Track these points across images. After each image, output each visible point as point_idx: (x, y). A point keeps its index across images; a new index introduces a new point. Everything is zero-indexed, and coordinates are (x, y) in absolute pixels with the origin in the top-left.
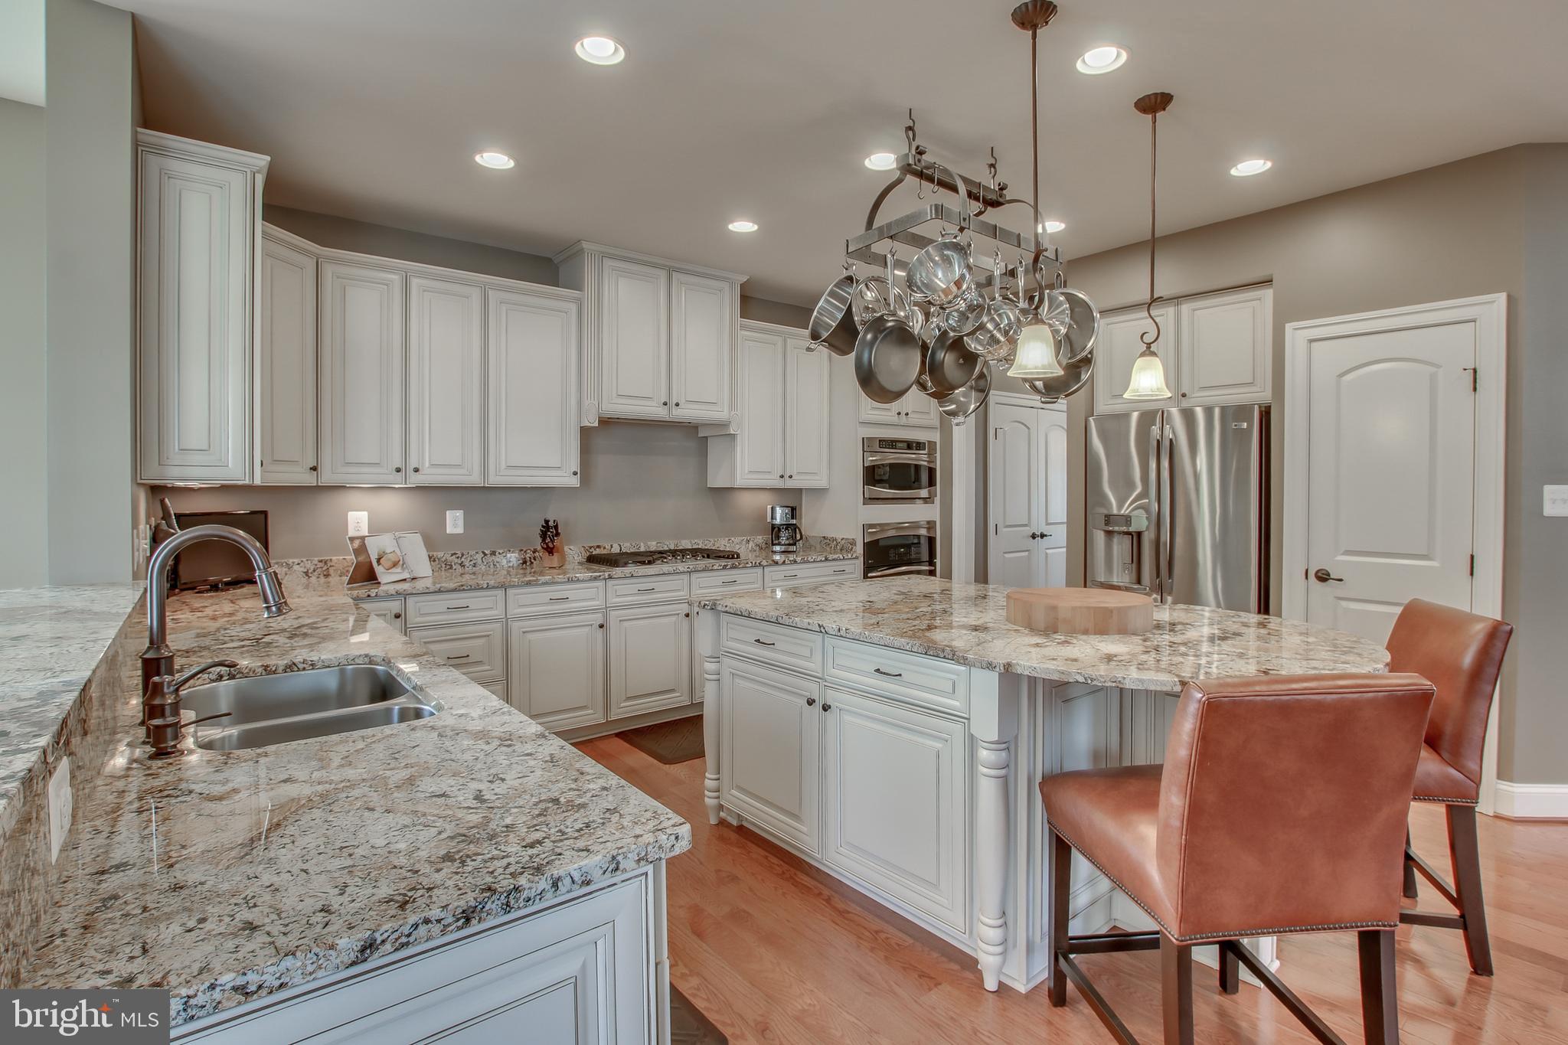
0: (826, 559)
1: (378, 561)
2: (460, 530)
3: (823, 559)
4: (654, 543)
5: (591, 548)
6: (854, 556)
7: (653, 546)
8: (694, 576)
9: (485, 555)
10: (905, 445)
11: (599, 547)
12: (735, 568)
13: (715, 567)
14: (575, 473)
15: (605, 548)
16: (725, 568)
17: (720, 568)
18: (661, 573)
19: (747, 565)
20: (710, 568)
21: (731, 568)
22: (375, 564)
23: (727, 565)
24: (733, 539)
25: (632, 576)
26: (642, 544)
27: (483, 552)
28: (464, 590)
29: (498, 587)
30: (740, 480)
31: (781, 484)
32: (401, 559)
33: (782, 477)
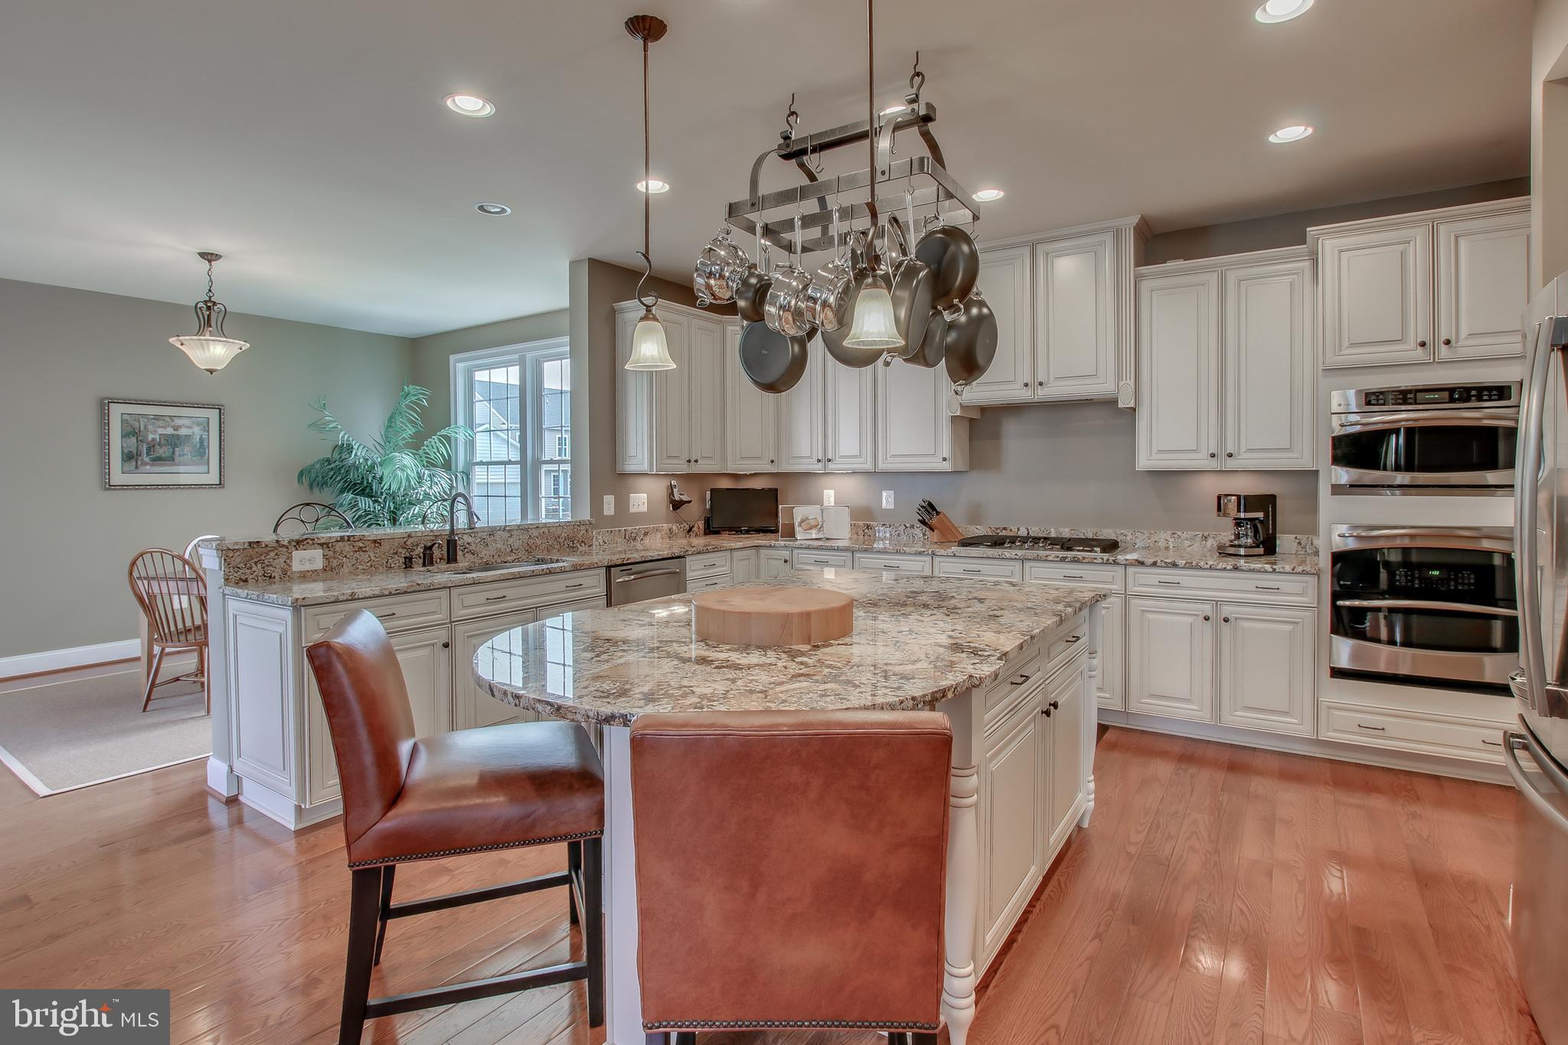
0: (1236, 569)
1: (800, 524)
2: (892, 506)
3: (1229, 567)
4: (1067, 530)
5: (997, 529)
6: (1299, 569)
7: (1066, 533)
8: (1027, 565)
9: (907, 527)
10: (1446, 394)
11: (1005, 529)
12: (1076, 561)
13: (1050, 558)
14: (945, 459)
15: (1011, 530)
16: (1063, 559)
17: (1056, 559)
18: (985, 556)
19: (1095, 561)
20: (1044, 558)
21: (1072, 561)
22: (796, 525)
23: (1066, 558)
25: (954, 556)
26: (1052, 530)
27: (905, 525)
28: (822, 549)
29: (845, 550)
30: (1146, 460)
31: (1213, 464)
32: (820, 524)
33: (1212, 456)
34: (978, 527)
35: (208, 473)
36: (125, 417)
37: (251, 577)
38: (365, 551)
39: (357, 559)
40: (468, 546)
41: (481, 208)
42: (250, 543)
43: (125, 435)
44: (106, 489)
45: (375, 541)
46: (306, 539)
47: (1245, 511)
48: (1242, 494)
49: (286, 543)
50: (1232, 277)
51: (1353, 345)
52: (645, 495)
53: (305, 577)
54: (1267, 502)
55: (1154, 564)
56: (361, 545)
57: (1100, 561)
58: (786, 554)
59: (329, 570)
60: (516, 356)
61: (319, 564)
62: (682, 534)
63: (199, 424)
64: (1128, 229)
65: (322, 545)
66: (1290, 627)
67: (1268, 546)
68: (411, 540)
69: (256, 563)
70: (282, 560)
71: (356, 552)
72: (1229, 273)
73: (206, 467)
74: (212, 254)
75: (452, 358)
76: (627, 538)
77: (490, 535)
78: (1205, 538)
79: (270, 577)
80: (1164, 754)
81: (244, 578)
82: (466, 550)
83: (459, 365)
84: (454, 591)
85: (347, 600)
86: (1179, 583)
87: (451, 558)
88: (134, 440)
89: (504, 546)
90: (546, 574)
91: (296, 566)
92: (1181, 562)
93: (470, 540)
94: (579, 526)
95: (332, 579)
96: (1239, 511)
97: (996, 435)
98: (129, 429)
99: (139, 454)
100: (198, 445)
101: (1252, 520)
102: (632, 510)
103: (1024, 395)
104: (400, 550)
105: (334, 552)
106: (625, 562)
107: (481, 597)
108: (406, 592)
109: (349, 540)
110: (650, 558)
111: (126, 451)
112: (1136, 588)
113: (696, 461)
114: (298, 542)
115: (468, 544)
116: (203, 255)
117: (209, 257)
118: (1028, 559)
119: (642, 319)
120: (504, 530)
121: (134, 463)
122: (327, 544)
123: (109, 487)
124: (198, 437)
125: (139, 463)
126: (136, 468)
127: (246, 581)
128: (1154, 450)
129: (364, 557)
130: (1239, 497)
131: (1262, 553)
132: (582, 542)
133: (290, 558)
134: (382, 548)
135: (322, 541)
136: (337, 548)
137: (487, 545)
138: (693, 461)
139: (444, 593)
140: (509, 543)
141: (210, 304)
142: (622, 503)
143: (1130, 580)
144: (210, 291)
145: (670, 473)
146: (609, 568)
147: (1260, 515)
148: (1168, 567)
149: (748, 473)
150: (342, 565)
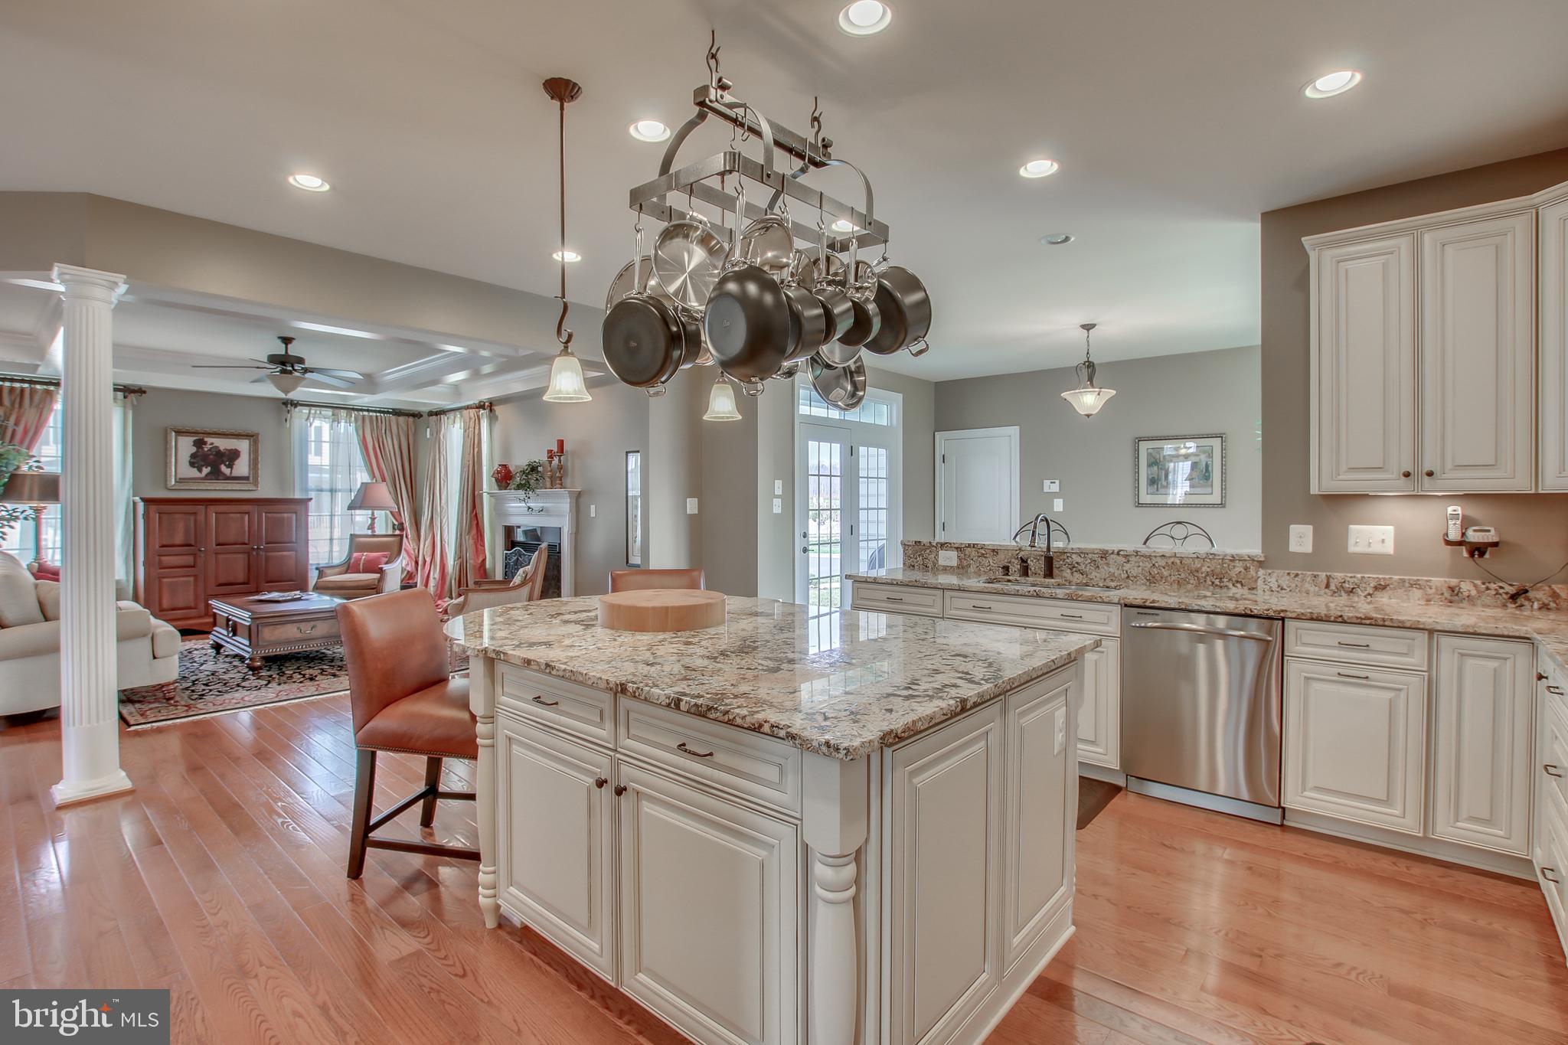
35: (1212, 494)
36: (1150, 451)
37: (917, 565)
38: (986, 557)
39: (980, 563)
40: (1076, 565)
42: (916, 542)
43: (1150, 465)
44: (1137, 507)
45: (993, 550)
46: (946, 543)
49: (935, 544)
52: (1390, 529)
53: (946, 569)
56: (982, 552)
59: (961, 569)
61: (954, 563)
63: (1204, 452)
65: (957, 548)
69: (919, 555)
70: (933, 556)
71: (979, 557)
73: (1210, 489)
74: (1088, 325)
77: (1102, 557)
79: (927, 566)
81: (913, 564)
82: (1074, 569)
87: (1049, 573)
88: (1155, 468)
89: (1119, 572)
91: (941, 562)
93: (1079, 560)
94: (1231, 560)
95: (962, 574)
98: (1153, 460)
99: (1159, 479)
100: (1204, 470)
102: (1352, 549)
104: (1013, 560)
105: (965, 555)
106: (1147, 604)
109: (974, 547)
111: (1150, 477)
114: (942, 545)
115: (1077, 563)
116: (1084, 327)
120: (1118, 554)
121: (1156, 486)
122: (961, 548)
123: (1139, 505)
124: (1204, 463)
125: (1159, 486)
126: (1157, 490)
127: (914, 567)
129: (985, 562)
132: (1237, 582)
133: (937, 555)
134: (999, 557)
135: (956, 546)
136: (967, 552)
137: (1098, 567)
140: (1125, 568)
141: (1090, 365)
144: (1088, 353)
146: (1123, 607)
150: (969, 565)
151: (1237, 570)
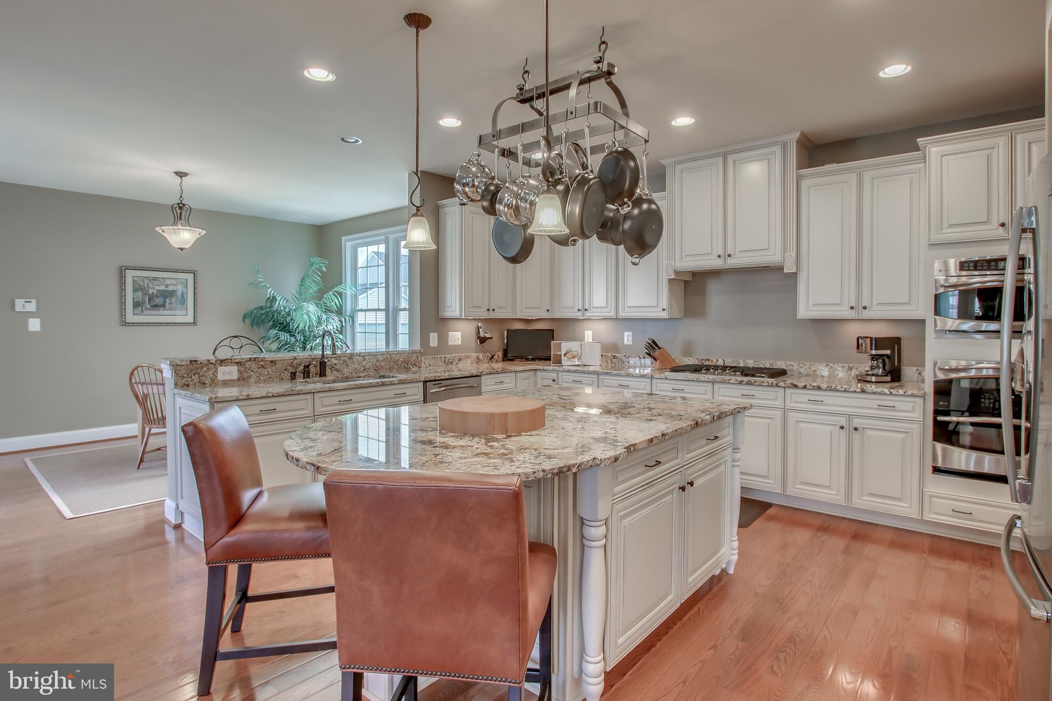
0: (863, 391)
1: (565, 355)
2: (630, 343)
3: (859, 390)
4: (752, 361)
5: (699, 360)
6: (909, 393)
7: (751, 363)
8: (717, 386)
11: (708, 360)
12: (750, 384)
13: (732, 381)
14: (664, 310)
15: (712, 361)
16: (741, 382)
17: (736, 382)
18: (687, 379)
19: (763, 384)
20: (727, 381)
21: (747, 384)
22: (563, 355)
23: (743, 381)
24: (832, 365)
25: (666, 378)
26: (741, 361)
28: (580, 372)
29: (592, 374)
30: (804, 312)
31: (852, 314)
32: (580, 355)
33: (852, 308)
34: (689, 358)
35: (187, 315)
36: (135, 278)
37: (191, 383)
38: (265, 368)
39: (260, 373)
40: (334, 366)
41: (343, 140)
42: (191, 361)
43: (134, 291)
44: (123, 325)
45: (272, 362)
46: (227, 359)
47: (875, 349)
48: (874, 336)
49: (214, 362)
50: (867, 176)
51: (951, 226)
52: (460, 333)
53: (226, 383)
54: (895, 342)
55: (805, 387)
56: (263, 364)
57: (766, 384)
58: (554, 375)
59: (242, 380)
60: (383, 237)
61: (235, 376)
62: (485, 361)
63: (181, 283)
64: (792, 143)
65: (237, 363)
66: (902, 436)
67: (895, 375)
68: (296, 361)
69: (194, 374)
70: (211, 373)
71: (259, 368)
72: (865, 173)
73: (186, 312)
74: (182, 173)
75: (344, 239)
76: (446, 362)
77: (350, 358)
78: (850, 369)
79: (204, 383)
80: (807, 525)
81: (187, 384)
82: (333, 369)
83: (348, 244)
84: (317, 396)
85: (245, 399)
86: (822, 401)
87: (322, 374)
88: (140, 293)
89: (360, 367)
90: (380, 385)
91: (221, 377)
92: (824, 386)
93: (336, 362)
94: (411, 353)
95: (243, 386)
96: (871, 349)
97: (702, 292)
98: (137, 286)
99: (144, 302)
100: (181, 297)
101: (882, 355)
102: (450, 343)
103: (718, 264)
104: (289, 368)
105: (245, 368)
106: (437, 379)
107: (335, 400)
108: (283, 395)
109: (255, 360)
110: (455, 376)
111: (135, 301)
112: (792, 405)
113: (494, 310)
114: (222, 361)
115: (335, 364)
116: (177, 173)
117: (181, 175)
118: (717, 382)
119: (414, 215)
120: (359, 356)
121: (140, 309)
122: (241, 363)
123: (125, 324)
124: (181, 292)
125: (144, 308)
126: (142, 311)
127: (188, 385)
128: (811, 304)
129: (265, 372)
130: (871, 338)
131: (889, 380)
132: (414, 364)
133: (216, 371)
134: (277, 366)
135: (237, 361)
136: (247, 366)
137: (348, 365)
138: (491, 310)
139: (310, 396)
140: (363, 364)
141: (181, 206)
142: (443, 339)
143: (788, 399)
144: (181, 196)
145: (477, 318)
146: (425, 382)
147: (888, 352)
148: (814, 389)
149: (534, 318)
150: (250, 377)
151: (414, 358)
